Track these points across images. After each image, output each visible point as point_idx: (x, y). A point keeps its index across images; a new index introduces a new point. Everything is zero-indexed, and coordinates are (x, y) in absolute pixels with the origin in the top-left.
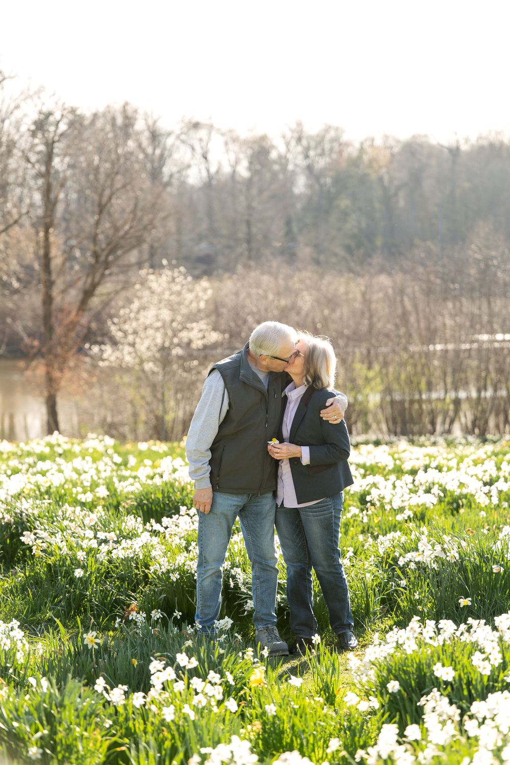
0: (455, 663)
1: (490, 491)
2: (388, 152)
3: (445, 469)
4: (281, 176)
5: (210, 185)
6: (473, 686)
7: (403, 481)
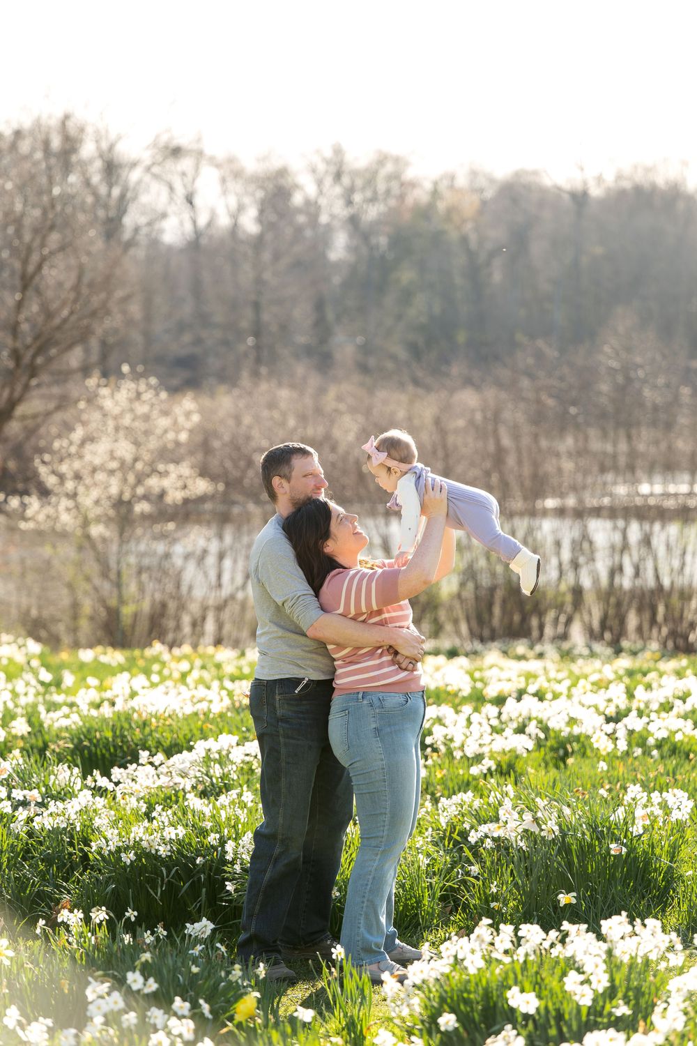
0: (540, 988)
1: (615, 732)
2: (475, 199)
3: (549, 696)
4: (308, 233)
5: (196, 245)
6: (566, 1023)
7: (483, 715)
